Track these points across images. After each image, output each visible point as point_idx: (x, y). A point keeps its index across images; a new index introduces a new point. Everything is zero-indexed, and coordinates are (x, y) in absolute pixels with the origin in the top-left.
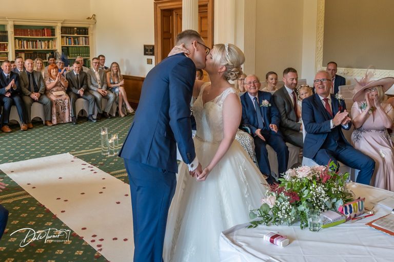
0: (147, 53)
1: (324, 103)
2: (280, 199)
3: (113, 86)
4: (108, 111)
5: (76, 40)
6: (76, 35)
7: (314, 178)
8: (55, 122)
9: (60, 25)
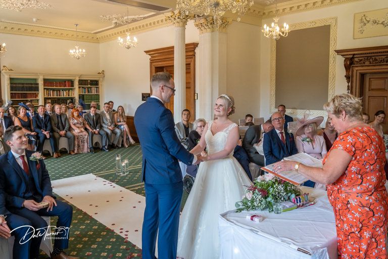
0: (144, 99)
1: (280, 136)
2: (255, 194)
3: (119, 124)
4: (116, 143)
5: (89, 90)
6: (89, 86)
7: (276, 180)
9: (77, 79)
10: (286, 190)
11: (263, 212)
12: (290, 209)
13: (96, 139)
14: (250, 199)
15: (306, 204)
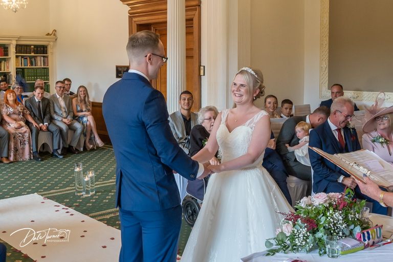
0: (120, 75)
2: (297, 226)
3: (80, 114)
4: (74, 145)
5: (33, 60)
6: (33, 54)
7: (330, 205)
8: (12, 159)
9: (14, 43)
10: (346, 219)
11: (310, 255)
12: (353, 250)
13: (44, 138)
14: (288, 235)
15: (378, 242)
